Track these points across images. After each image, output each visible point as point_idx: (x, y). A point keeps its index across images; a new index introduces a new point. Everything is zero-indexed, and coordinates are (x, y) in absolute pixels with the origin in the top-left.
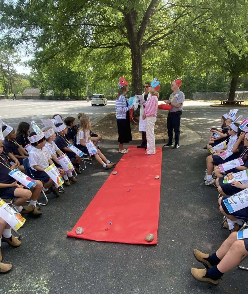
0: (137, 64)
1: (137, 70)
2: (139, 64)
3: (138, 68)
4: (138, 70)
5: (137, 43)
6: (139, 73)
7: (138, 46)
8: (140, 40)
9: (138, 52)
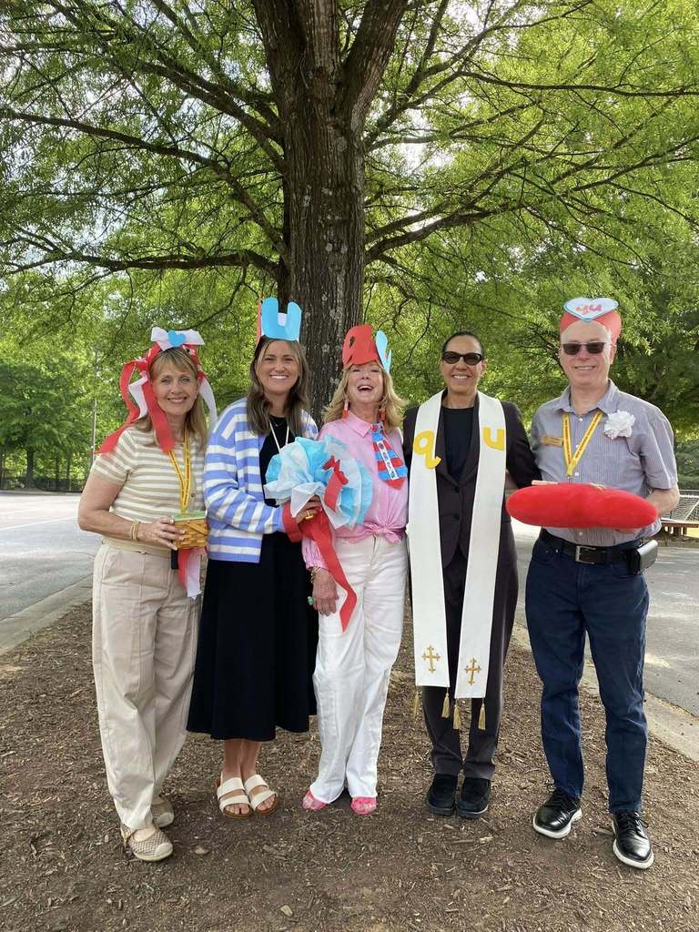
0: (329, 248)
1: (332, 291)
2: (344, 249)
3: (340, 280)
4: (341, 293)
5: (333, 113)
6: (340, 309)
7: (345, 131)
8: (355, 98)
9: (340, 168)
